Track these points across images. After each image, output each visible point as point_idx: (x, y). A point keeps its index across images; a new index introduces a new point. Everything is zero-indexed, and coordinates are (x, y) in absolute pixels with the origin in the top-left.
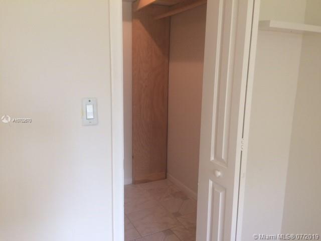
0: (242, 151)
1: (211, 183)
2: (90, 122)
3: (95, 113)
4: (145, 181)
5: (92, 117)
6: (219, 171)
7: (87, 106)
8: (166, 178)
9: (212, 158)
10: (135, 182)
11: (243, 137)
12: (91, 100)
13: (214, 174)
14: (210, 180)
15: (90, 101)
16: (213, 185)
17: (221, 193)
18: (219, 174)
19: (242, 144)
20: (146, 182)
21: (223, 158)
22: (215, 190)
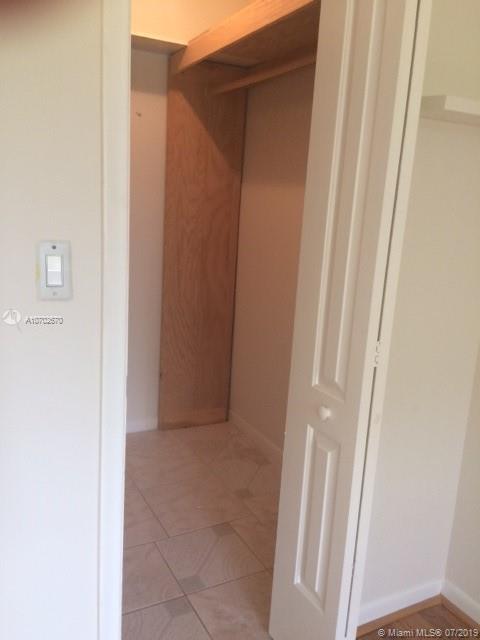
0: (375, 368)
1: (310, 432)
2: (54, 294)
3: (67, 274)
4: (185, 425)
5: (60, 283)
6: (326, 407)
7: (49, 258)
8: (227, 420)
9: (316, 381)
10: (163, 427)
11: (378, 340)
12: (57, 245)
13: (318, 413)
14: (309, 427)
15: (54, 247)
16: (314, 438)
17: (329, 455)
18: (327, 413)
19: (377, 353)
20: (186, 427)
21: (337, 380)
22: (319, 446)
